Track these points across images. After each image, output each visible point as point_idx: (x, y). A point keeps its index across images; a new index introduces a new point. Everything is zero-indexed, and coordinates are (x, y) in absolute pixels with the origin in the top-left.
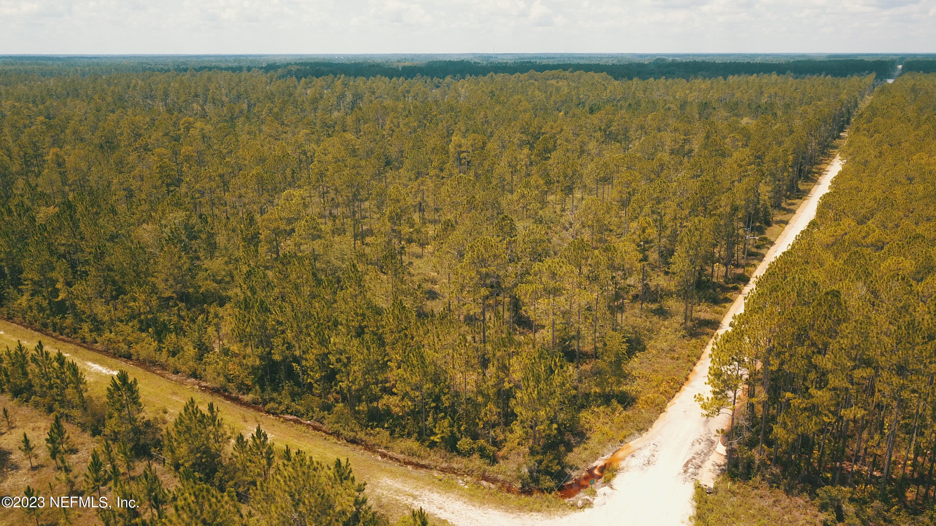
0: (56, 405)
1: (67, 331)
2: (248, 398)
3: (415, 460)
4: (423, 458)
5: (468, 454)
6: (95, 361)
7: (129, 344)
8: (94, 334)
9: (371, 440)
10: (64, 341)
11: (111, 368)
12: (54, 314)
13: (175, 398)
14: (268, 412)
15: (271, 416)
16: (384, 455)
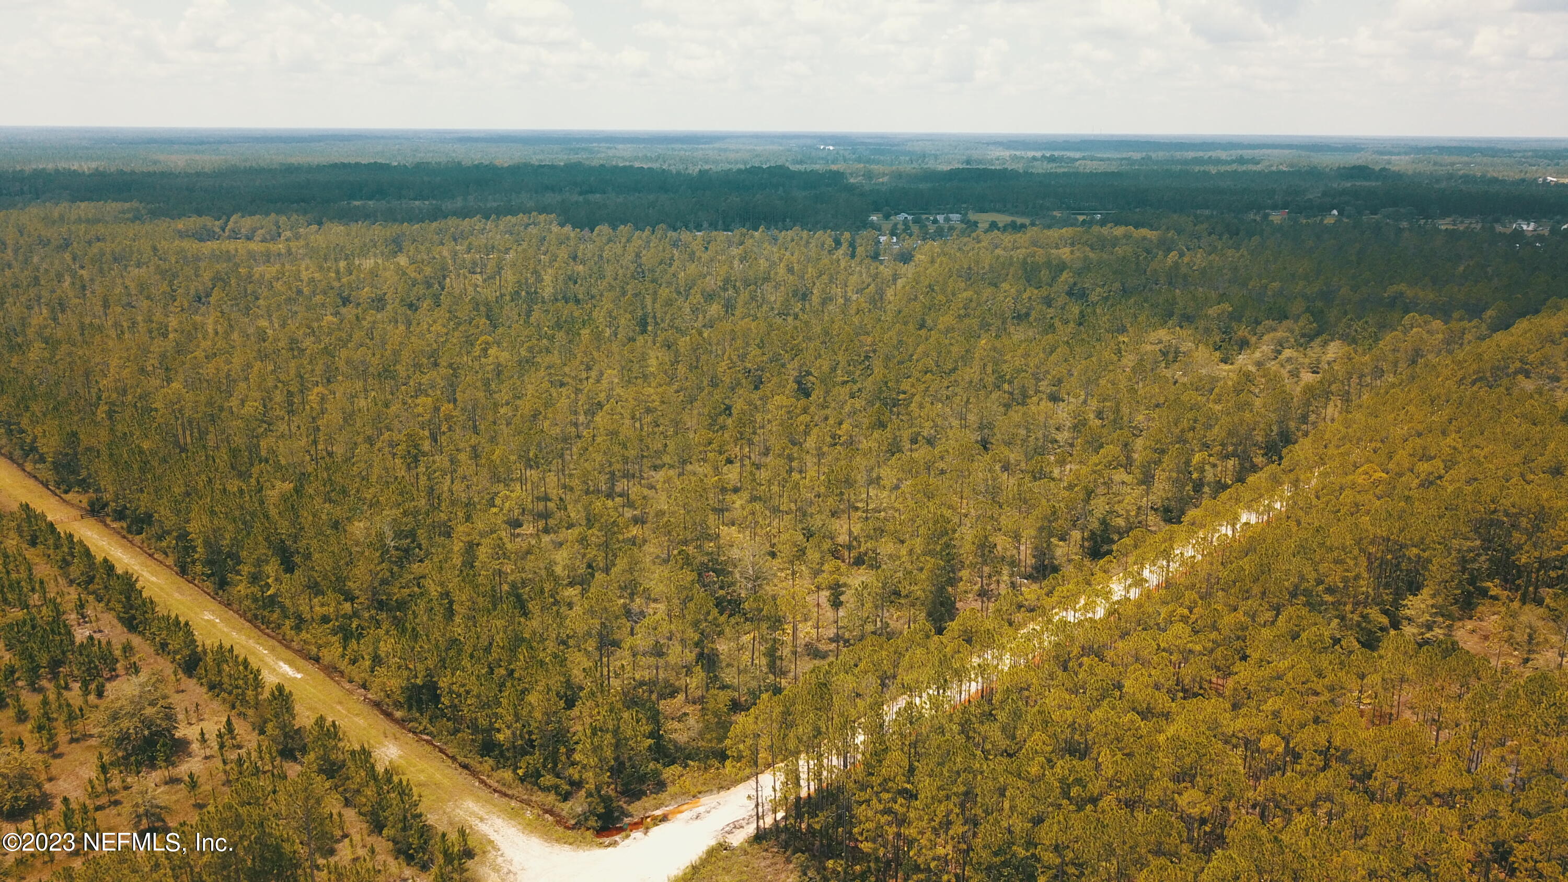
0: (238, 703)
1: (272, 625)
2: (398, 714)
3: (504, 789)
4: (510, 787)
5: (546, 789)
6: (287, 662)
7: (319, 647)
8: (293, 632)
9: (479, 768)
10: (268, 635)
11: (298, 670)
12: (264, 607)
13: (339, 707)
14: (410, 731)
15: (411, 735)
16: (482, 782)
